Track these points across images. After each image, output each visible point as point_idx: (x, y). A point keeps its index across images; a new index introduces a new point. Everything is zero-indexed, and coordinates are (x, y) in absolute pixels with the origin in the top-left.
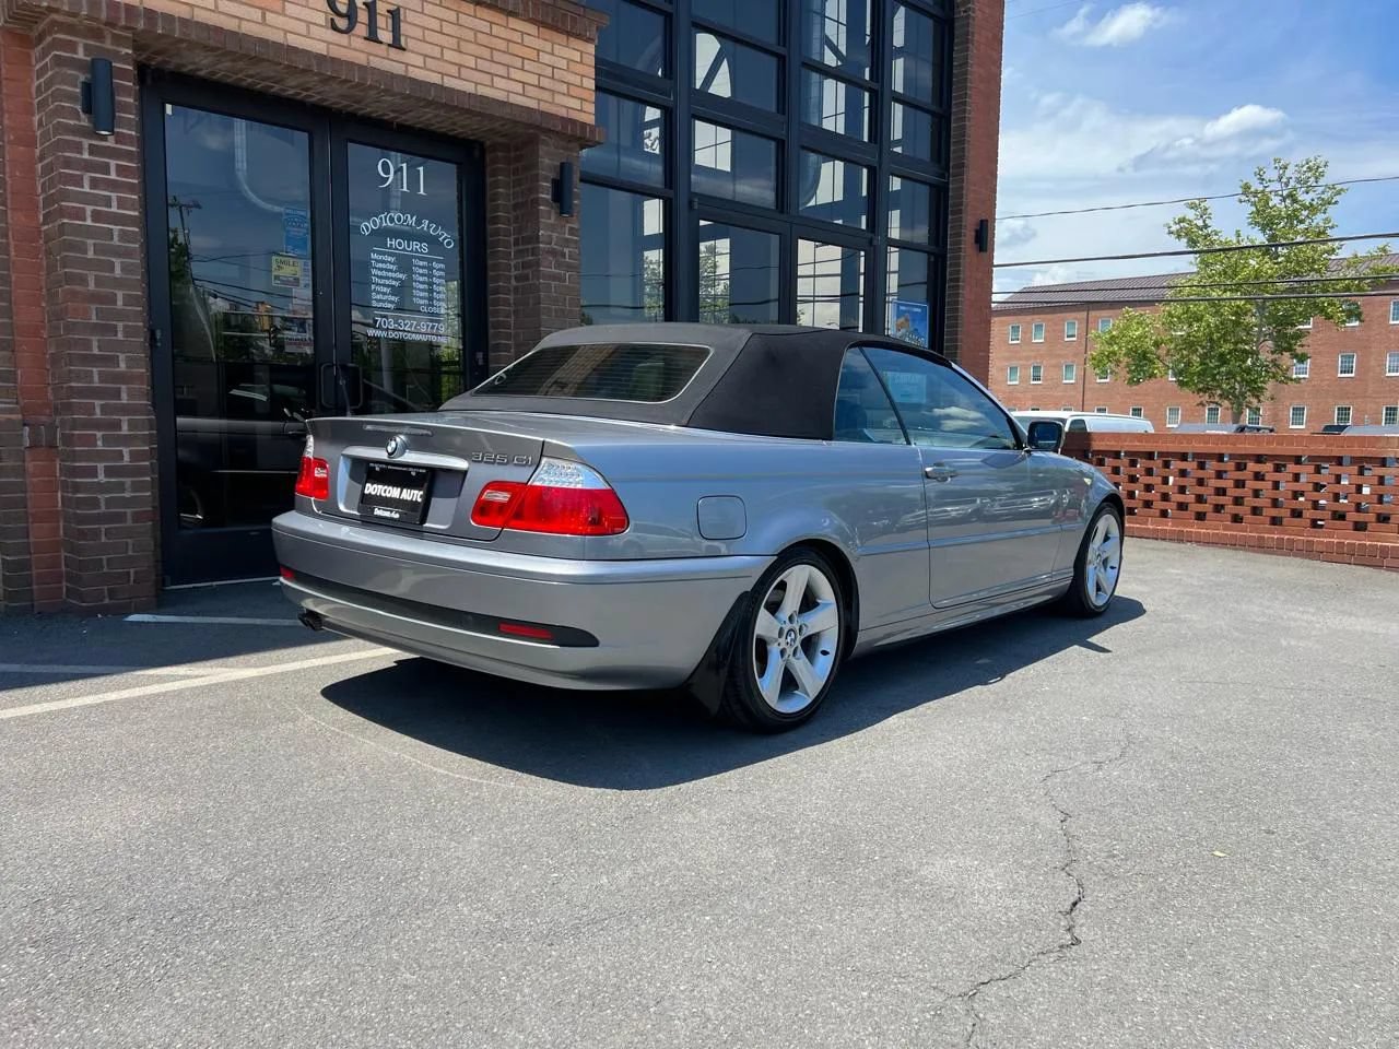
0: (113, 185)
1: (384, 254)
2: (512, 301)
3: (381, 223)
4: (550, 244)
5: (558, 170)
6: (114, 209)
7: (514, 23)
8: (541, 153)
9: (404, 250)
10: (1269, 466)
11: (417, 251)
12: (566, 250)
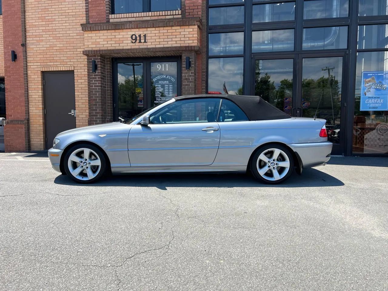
1: (158, 85)
3: (158, 78)
4: (185, 77)
6: (97, 85)
7: (173, 28)
9: (163, 83)
11: (166, 83)
12: (190, 78)
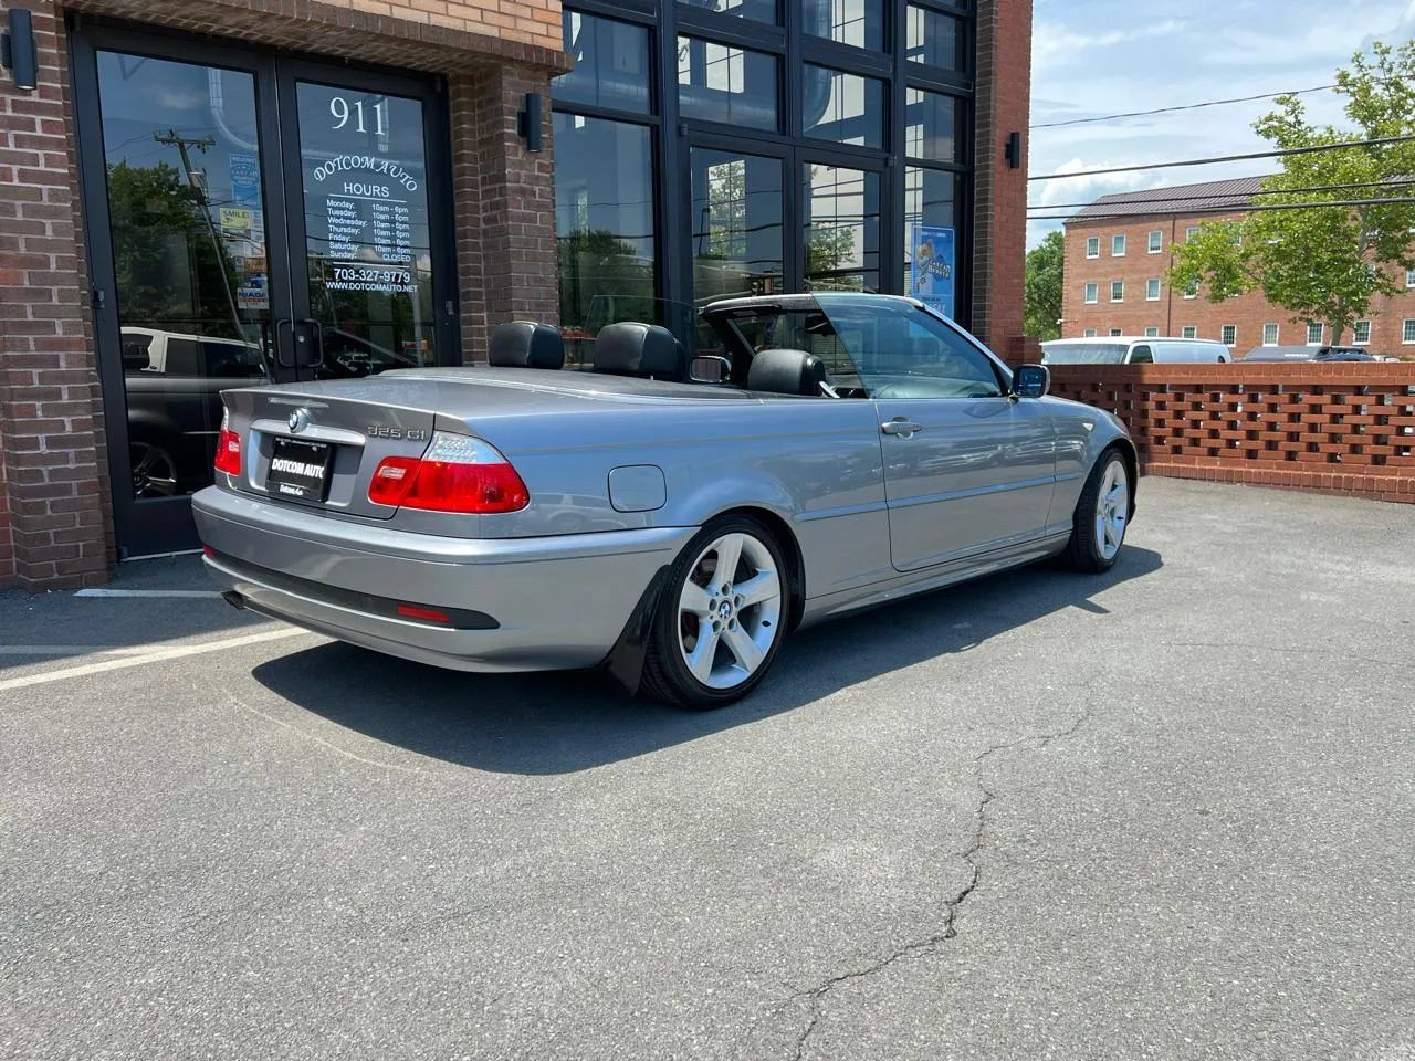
0: (40, 143)
1: (341, 200)
2: (481, 245)
3: (336, 168)
4: (518, 182)
5: (524, 102)
6: (42, 168)
8: (504, 84)
9: (363, 195)
10: (1326, 398)
11: (377, 196)
12: (536, 189)
